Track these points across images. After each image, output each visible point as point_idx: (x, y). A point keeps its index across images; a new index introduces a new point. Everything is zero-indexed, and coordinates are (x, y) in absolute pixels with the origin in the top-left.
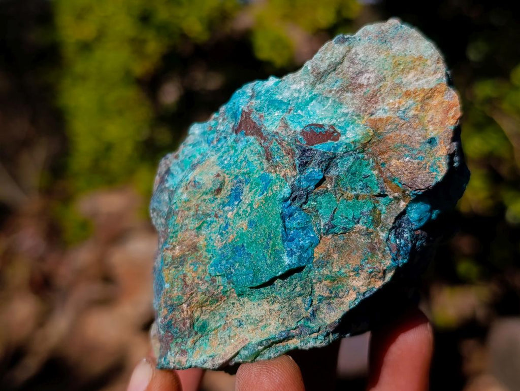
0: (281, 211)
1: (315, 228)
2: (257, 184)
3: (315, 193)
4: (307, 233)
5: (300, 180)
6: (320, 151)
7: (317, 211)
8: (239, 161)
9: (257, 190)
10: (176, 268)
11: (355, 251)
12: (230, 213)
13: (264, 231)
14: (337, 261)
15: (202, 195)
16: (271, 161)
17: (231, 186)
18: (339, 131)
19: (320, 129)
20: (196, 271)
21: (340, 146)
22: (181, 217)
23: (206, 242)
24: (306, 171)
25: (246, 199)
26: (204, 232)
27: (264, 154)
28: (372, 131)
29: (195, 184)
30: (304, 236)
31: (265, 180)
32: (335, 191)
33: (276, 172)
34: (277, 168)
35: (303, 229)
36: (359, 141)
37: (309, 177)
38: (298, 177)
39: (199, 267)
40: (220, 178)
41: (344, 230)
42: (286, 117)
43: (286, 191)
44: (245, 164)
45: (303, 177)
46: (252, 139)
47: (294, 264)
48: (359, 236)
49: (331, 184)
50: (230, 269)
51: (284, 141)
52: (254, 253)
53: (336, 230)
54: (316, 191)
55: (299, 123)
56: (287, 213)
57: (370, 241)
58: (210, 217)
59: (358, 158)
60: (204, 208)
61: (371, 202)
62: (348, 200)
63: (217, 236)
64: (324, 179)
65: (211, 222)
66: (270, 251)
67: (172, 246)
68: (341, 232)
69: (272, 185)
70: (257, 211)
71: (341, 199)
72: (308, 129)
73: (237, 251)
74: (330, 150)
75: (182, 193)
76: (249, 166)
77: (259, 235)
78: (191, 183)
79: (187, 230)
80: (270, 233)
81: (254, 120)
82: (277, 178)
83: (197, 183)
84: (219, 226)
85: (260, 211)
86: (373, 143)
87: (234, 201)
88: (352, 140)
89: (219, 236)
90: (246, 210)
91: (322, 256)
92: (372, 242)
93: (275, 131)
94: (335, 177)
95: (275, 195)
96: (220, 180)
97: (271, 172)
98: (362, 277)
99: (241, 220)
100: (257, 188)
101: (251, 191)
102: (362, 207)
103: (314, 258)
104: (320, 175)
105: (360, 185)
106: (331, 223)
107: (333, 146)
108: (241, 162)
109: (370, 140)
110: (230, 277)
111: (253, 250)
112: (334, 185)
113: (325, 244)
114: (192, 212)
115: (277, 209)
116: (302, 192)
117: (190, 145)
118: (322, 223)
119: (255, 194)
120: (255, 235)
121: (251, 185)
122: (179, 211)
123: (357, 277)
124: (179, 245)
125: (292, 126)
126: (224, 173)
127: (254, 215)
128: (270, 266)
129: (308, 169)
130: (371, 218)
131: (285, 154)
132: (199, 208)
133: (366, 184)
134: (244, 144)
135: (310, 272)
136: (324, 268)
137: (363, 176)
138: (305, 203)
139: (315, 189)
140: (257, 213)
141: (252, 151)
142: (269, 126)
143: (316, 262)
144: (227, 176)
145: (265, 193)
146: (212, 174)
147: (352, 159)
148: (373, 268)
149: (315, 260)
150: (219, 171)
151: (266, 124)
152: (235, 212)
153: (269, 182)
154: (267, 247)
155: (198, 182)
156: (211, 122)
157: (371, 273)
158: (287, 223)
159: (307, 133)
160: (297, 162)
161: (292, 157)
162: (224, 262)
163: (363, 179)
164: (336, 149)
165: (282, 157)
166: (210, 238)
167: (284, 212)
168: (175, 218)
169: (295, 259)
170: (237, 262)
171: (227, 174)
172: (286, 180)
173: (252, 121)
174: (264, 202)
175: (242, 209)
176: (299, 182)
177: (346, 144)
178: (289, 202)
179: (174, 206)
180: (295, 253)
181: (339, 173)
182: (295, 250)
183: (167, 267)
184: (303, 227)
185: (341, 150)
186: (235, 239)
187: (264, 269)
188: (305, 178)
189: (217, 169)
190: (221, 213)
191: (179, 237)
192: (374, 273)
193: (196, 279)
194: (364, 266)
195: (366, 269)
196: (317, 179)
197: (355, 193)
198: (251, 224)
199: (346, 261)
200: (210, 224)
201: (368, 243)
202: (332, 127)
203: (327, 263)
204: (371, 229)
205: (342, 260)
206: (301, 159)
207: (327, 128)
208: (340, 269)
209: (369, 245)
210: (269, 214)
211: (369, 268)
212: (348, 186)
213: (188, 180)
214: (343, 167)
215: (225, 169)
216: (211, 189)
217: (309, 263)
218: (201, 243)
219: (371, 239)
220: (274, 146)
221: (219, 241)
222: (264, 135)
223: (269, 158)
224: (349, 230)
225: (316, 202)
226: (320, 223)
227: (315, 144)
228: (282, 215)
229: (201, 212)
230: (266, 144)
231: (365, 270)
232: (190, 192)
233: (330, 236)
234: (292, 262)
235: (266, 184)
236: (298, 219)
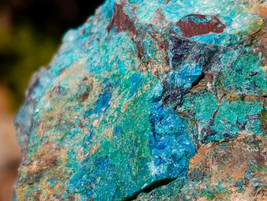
0: (149, 113)
1: (191, 135)
2: (127, 86)
3: (192, 93)
4: (181, 140)
5: (174, 77)
6: (199, 43)
7: (194, 114)
8: (110, 62)
9: (126, 93)
10: (30, 184)
11: (239, 163)
12: (96, 121)
13: (131, 137)
14: (217, 173)
15: (67, 102)
16: (143, 58)
17: (99, 91)
18: (224, 22)
19: (201, 20)
20: (52, 188)
21: (223, 37)
22: (43, 128)
23: (67, 156)
24: (181, 66)
25: (114, 103)
26: (66, 145)
27: (136, 51)
28: (261, 21)
29: (59, 90)
30: (178, 144)
31: (136, 81)
32: (216, 91)
33: (147, 69)
34: (149, 65)
35: (177, 135)
36: (246, 33)
37: (185, 73)
38: (171, 73)
39: (57, 183)
40: (86, 81)
41: (226, 137)
42: (162, 8)
43: (158, 89)
44: (115, 65)
45: (177, 72)
46: (123, 34)
47: (163, 174)
48: (244, 144)
49: (211, 82)
50: (90, 184)
51: (157, 33)
52: (119, 164)
53: (217, 137)
54: (194, 90)
55: (177, 14)
56: (157, 116)
57: (257, 150)
58: (75, 127)
59: (245, 52)
60: (68, 117)
61: (260, 105)
62: (231, 101)
63: (80, 148)
64: (202, 76)
65: (75, 133)
66: (135, 160)
67: (30, 161)
68: (223, 140)
69: (142, 84)
70: (124, 115)
71: (222, 100)
72: (187, 19)
73: (100, 164)
74: (211, 42)
75: (45, 101)
76: (120, 67)
77: (125, 143)
78: (55, 90)
79: (47, 143)
80: (136, 140)
81: (127, 13)
82: (149, 76)
83: (61, 89)
84: (83, 137)
85: (127, 115)
86: (263, 34)
87: (101, 107)
88: (237, 31)
89: (82, 148)
90: (113, 115)
91: (197, 167)
92: (259, 152)
93: (149, 23)
94: (216, 74)
95: (144, 95)
96: (87, 84)
97: (142, 71)
98: (246, 193)
99: (107, 127)
100: (127, 90)
101: (120, 94)
102: (248, 109)
103: (189, 170)
104: (198, 71)
105: (247, 84)
106: (210, 128)
107: (214, 38)
108: (112, 63)
109: (259, 31)
110: (89, 193)
111: (117, 161)
112: (215, 83)
113: (203, 154)
114: (55, 122)
115: (146, 111)
116: (176, 91)
117: (63, 54)
118: (200, 129)
119: (124, 97)
120: (120, 143)
121: (121, 87)
122: (40, 122)
123: (240, 194)
124: (37, 160)
125: (168, 17)
126: (93, 76)
127: (121, 119)
128: (135, 178)
129: (184, 64)
130: (258, 123)
131: (158, 48)
132: (63, 118)
133: (254, 83)
134: (115, 42)
135: (182, 186)
136: (200, 182)
137: (251, 74)
138: (180, 104)
139: (191, 88)
140: (124, 117)
141: (123, 49)
142: (142, 18)
143: (190, 175)
144: (95, 80)
145: (134, 95)
146: (79, 78)
147: (236, 53)
148: (259, 182)
149: (189, 172)
150: (87, 74)
151: (140, 16)
152: (101, 119)
153: (140, 82)
154: (132, 156)
155: (63, 88)
156: (86, 25)
157: (257, 187)
158: (156, 127)
159: (184, 23)
160: (171, 55)
161: (165, 50)
162: (84, 177)
163: (250, 77)
164: (217, 41)
165: (154, 51)
166: (72, 151)
167: (154, 115)
168: (36, 129)
169: (164, 169)
170: (98, 176)
171: (96, 78)
172: (158, 78)
173: (124, 14)
174: (132, 105)
175: (108, 116)
176: (172, 79)
177: (230, 35)
178: (161, 102)
179: (36, 117)
180: (164, 162)
181: (222, 69)
182: (165, 158)
183: (21, 184)
184: (176, 133)
185: (223, 43)
186: (98, 150)
187: (127, 182)
188: (180, 74)
189: (85, 73)
190: (87, 122)
191: (38, 151)
192: (260, 189)
193: (52, 196)
194: (248, 180)
195: (251, 183)
196: (194, 76)
197: (241, 93)
198: (117, 130)
199: (227, 174)
200: (74, 136)
201: (255, 152)
202: (215, 18)
203: (204, 175)
204: (259, 137)
205: (222, 172)
206: (175, 52)
207: (209, 19)
208: (219, 183)
209: (255, 155)
210: (137, 117)
211: (255, 182)
212: (232, 85)
213: (52, 86)
214: (226, 62)
215: (94, 72)
216: (77, 94)
217: (182, 176)
218: (62, 156)
219: (259, 148)
220: (147, 40)
221: (81, 153)
222: (137, 29)
223: (141, 54)
224: (232, 137)
225: (194, 103)
226: (197, 129)
227: (194, 35)
228: (150, 118)
229: (64, 122)
230: (138, 39)
231: (250, 185)
232: (54, 100)
233: (209, 145)
234: (159, 172)
235: (137, 85)
236: (171, 124)
